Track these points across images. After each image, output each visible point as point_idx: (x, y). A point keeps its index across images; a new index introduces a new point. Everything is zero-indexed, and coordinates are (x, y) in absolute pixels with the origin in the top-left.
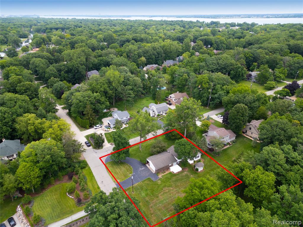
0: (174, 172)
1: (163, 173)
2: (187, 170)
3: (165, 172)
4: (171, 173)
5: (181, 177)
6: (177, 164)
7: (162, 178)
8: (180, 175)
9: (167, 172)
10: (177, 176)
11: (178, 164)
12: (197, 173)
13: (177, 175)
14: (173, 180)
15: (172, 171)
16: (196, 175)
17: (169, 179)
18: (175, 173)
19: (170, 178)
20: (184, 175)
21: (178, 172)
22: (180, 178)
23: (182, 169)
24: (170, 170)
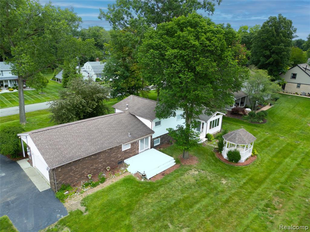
0: (144, 176)
1: (94, 186)
2: (195, 163)
3: (103, 180)
4: (129, 180)
5: (182, 192)
6: (152, 147)
7: (83, 209)
8: (174, 183)
9: (112, 180)
10: (161, 190)
11: (156, 148)
12: (238, 171)
13: (160, 186)
14: (145, 211)
15: (138, 174)
16: (240, 175)
17: (121, 209)
18: (148, 177)
19: (129, 206)
20: (192, 181)
21: (163, 174)
22: (179, 196)
23: (177, 162)
24: (129, 169)
